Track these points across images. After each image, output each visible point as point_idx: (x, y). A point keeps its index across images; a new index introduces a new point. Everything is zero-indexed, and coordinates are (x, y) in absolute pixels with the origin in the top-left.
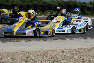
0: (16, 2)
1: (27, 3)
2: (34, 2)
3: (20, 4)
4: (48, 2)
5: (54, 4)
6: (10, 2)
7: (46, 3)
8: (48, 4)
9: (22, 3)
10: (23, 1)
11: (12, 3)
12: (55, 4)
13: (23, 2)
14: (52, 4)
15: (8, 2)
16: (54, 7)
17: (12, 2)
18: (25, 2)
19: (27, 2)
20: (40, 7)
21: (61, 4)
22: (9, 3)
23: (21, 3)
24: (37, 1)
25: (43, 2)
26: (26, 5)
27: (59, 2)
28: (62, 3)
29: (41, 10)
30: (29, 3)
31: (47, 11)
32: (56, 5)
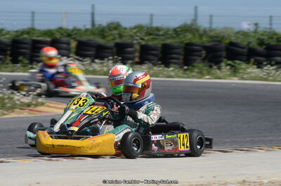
0: (131, 35)
1: (162, 38)
2: (185, 37)
3: (143, 43)
4: (229, 35)
5: (245, 43)
6: (111, 37)
7: (223, 38)
8: (227, 41)
9: (149, 40)
10: (151, 34)
11: (118, 40)
12: (249, 43)
13: (152, 37)
14: (239, 41)
15: (104, 37)
16: (245, 50)
17: (117, 36)
18: (158, 36)
19: (162, 35)
20: (204, 52)
21: (267, 42)
22: (107, 39)
23: (146, 38)
24: (194, 35)
25: (211, 37)
26: (160, 45)
27: (262, 37)
28: (272, 38)
29: (206, 61)
30: (169, 38)
31: (223, 64)
32: (251, 45)
